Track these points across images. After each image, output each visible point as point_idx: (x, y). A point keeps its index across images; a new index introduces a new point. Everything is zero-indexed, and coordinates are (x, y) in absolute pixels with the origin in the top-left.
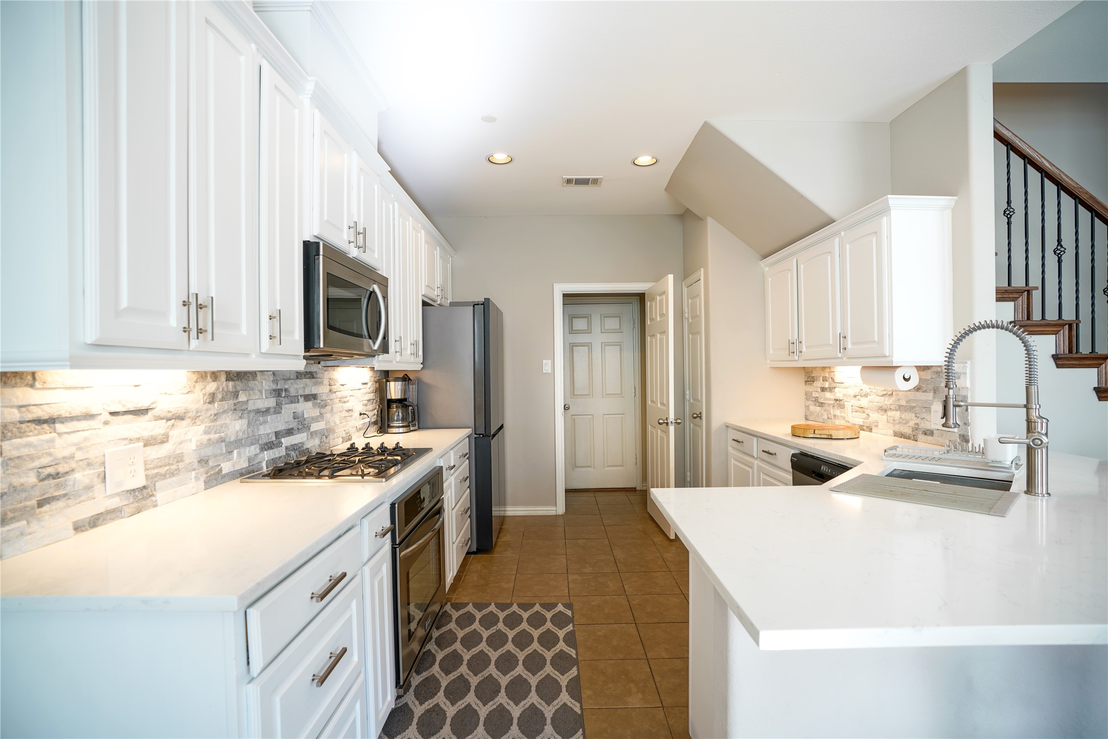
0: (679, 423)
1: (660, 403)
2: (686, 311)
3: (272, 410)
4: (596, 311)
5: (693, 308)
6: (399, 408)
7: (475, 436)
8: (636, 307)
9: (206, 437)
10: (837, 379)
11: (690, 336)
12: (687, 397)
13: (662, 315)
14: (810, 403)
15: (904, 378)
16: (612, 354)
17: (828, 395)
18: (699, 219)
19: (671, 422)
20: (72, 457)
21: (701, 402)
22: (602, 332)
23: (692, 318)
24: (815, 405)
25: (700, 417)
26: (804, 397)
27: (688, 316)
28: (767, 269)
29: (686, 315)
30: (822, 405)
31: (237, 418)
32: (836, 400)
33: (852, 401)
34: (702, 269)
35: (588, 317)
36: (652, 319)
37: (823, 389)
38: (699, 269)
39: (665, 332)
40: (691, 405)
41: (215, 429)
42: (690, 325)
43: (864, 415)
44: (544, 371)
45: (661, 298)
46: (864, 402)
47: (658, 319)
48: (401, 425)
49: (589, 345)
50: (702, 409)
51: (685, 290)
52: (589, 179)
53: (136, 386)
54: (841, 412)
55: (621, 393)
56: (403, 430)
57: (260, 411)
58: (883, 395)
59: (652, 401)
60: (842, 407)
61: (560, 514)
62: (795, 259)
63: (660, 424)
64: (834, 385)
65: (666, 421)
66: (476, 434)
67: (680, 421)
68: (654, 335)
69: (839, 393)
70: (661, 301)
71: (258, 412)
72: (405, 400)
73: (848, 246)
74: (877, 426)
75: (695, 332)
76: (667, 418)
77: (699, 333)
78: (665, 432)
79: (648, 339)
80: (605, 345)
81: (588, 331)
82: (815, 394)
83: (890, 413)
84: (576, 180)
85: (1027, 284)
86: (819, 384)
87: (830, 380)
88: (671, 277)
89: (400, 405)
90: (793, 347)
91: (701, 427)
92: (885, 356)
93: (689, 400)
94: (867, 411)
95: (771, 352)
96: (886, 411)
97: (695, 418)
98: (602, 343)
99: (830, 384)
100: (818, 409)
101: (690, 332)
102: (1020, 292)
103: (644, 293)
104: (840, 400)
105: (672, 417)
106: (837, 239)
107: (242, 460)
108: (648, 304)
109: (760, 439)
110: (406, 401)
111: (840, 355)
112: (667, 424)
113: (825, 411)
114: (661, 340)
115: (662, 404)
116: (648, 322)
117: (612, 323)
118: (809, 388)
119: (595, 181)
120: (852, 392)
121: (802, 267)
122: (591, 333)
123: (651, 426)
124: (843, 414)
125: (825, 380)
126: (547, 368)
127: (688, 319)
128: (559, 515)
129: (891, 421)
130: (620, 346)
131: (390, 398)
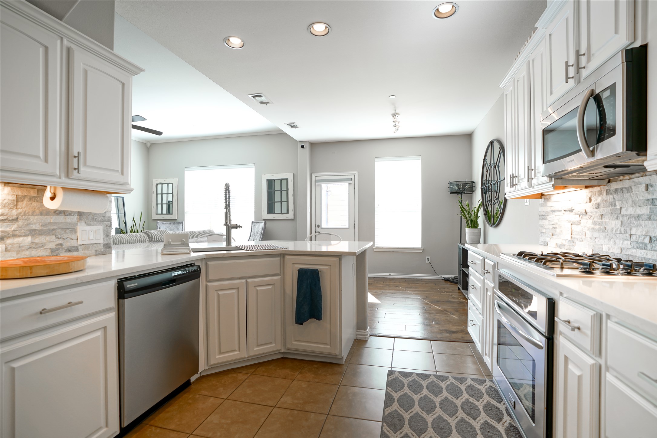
3: (645, 217)
9: (593, 226)
20: (557, 223)
31: (614, 218)
41: (598, 223)
53: (570, 200)
57: (633, 217)
71: (630, 217)
107: (616, 247)
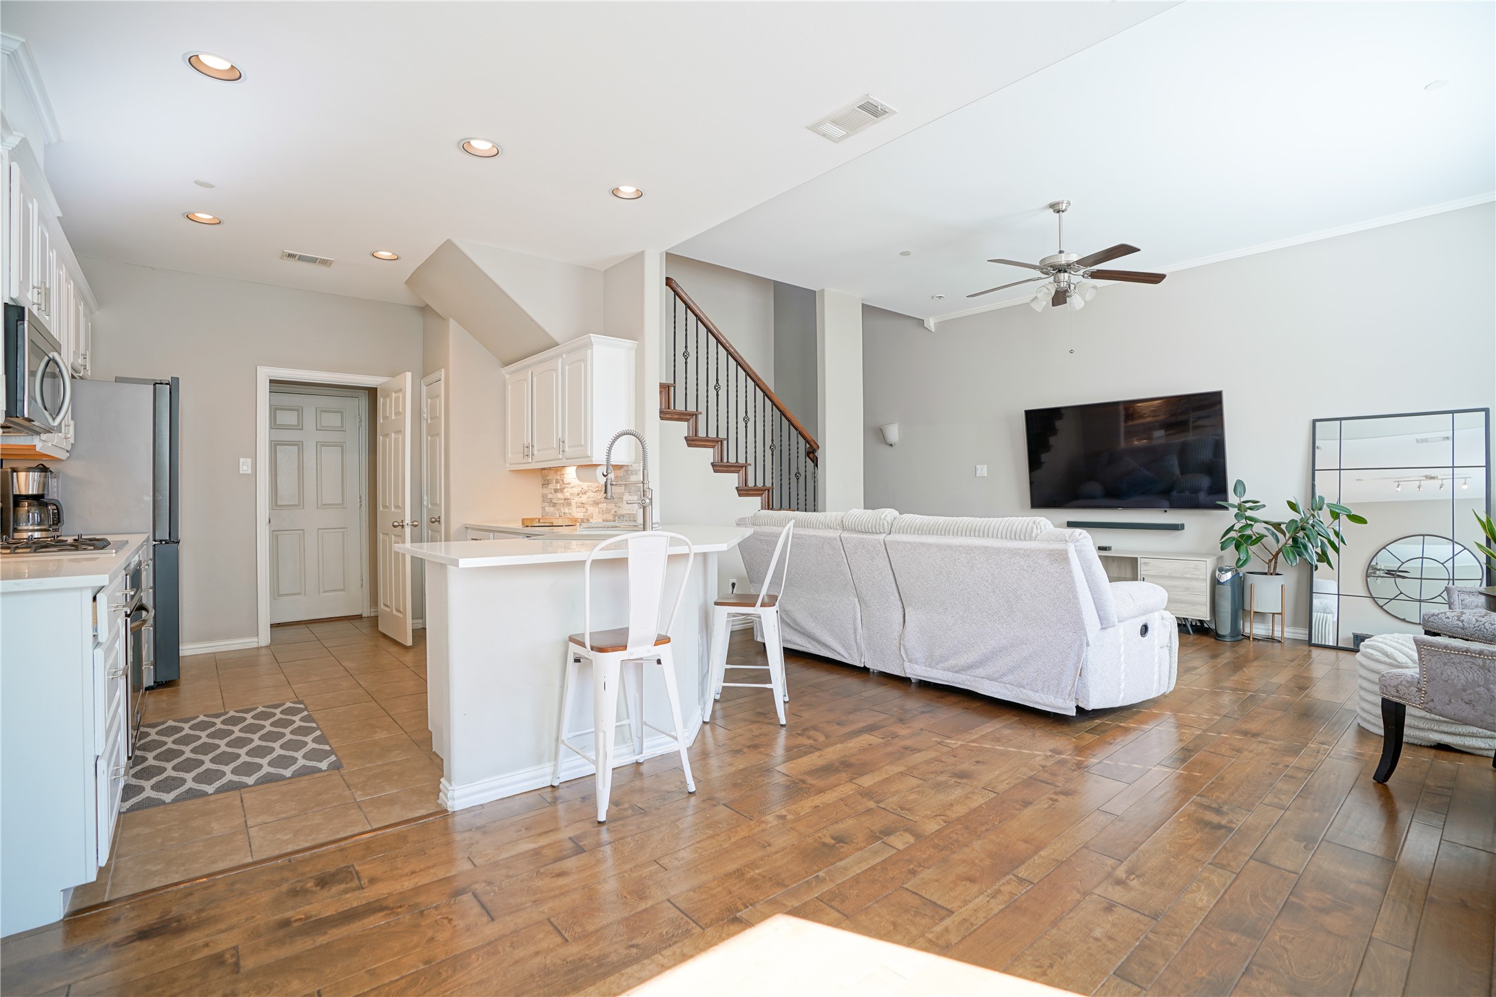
0: (416, 526)
1: (395, 506)
2: (425, 411)
4: (310, 403)
5: (433, 408)
6: (33, 506)
7: (154, 543)
8: (364, 403)
10: (566, 481)
11: (429, 437)
12: (425, 503)
13: (397, 413)
14: (546, 504)
15: (604, 475)
16: (331, 457)
17: (559, 495)
18: (442, 319)
19: (407, 524)
21: (440, 505)
22: (317, 430)
23: (431, 418)
24: (550, 506)
25: (439, 521)
26: (541, 499)
27: (427, 417)
28: (508, 376)
29: (425, 415)
30: (554, 505)
32: (565, 499)
33: (576, 499)
34: (443, 370)
35: (299, 410)
36: (385, 418)
37: (556, 491)
38: (440, 369)
39: (400, 432)
40: (429, 511)
42: (428, 426)
43: (584, 510)
44: (241, 472)
45: (397, 395)
46: (584, 498)
47: (393, 417)
48: (36, 528)
49: (299, 445)
50: (441, 513)
51: (424, 388)
52: (317, 259)
54: (569, 510)
55: (343, 503)
56: (41, 535)
58: (596, 491)
59: (385, 506)
60: (569, 505)
61: (264, 645)
62: (530, 372)
63: (394, 526)
64: (563, 486)
65: (401, 524)
66: (155, 541)
67: (416, 523)
68: (388, 434)
69: (567, 492)
70: (397, 399)
72: (42, 496)
73: (567, 367)
74: (592, 518)
75: (433, 434)
76: (402, 522)
77: (438, 434)
78: (400, 536)
79: (380, 439)
80: (321, 445)
81: (299, 427)
82: (550, 496)
83: (600, 506)
84: (300, 256)
85: (697, 410)
86: (552, 486)
87: (561, 482)
88: (409, 375)
89: (35, 502)
90: (528, 451)
91: (439, 532)
92: (588, 457)
93: (427, 506)
94: (586, 506)
95: (510, 456)
96: (598, 504)
97: (433, 522)
98: (317, 443)
99: (561, 485)
100: (552, 509)
101: (429, 434)
102: (692, 415)
103: (376, 388)
104: (568, 499)
105: (408, 520)
106: (560, 360)
108: (380, 400)
109: (496, 534)
110: (44, 498)
111: (560, 457)
112: (403, 526)
113: (557, 510)
114: (396, 440)
115: (397, 507)
116: (380, 420)
117: (333, 420)
118: (545, 491)
119: (324, 262)
120: (576, 491)
121: (535, 379)
122: (302, 429)
123: (383, 534)
124: (570, 511)
125: (557, 482)
126: (245, 468)
127: (427, 419)
128: (262, 647)
129: (601, 512)
130: (342, 447)
131: (18, 493)
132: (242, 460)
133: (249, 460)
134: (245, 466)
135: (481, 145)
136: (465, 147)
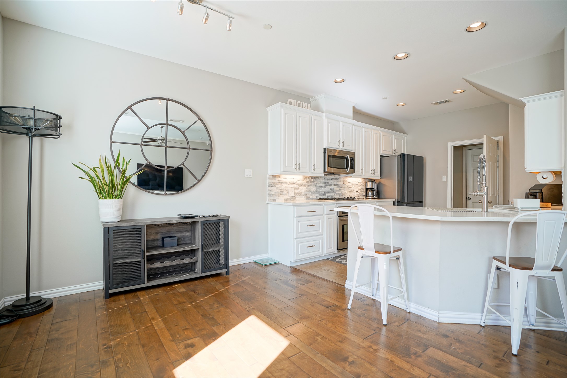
3: (324, 187)
15: (543, 177)
20: (284, 189)
31: (314, 187)
41: (308, 188)
53: (294, 178)
57: (320, 186)
66: (397, 201)
72: (373, 188)
89: (371, 190)
131: (368, 188)
132: (443, 176)
133: (446, 176)
134: (444, 179)
135: (401, 55)
136: (395, 58)
